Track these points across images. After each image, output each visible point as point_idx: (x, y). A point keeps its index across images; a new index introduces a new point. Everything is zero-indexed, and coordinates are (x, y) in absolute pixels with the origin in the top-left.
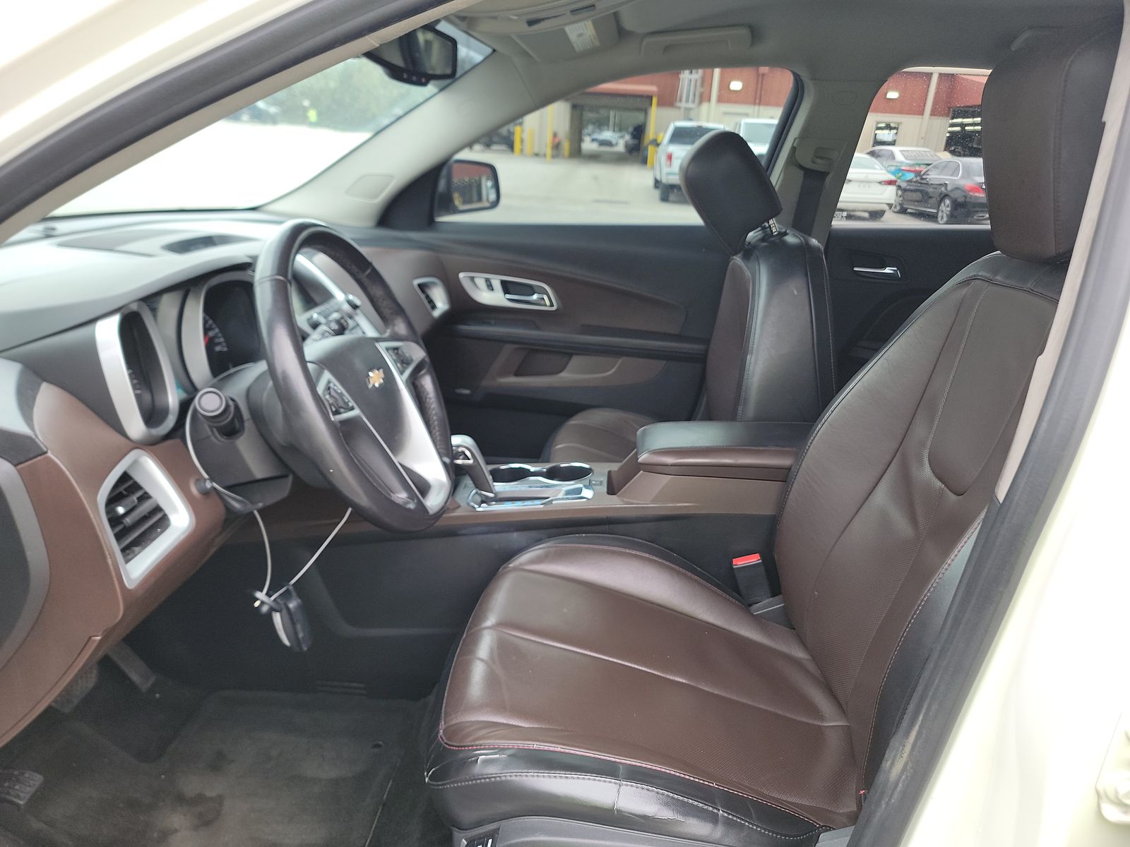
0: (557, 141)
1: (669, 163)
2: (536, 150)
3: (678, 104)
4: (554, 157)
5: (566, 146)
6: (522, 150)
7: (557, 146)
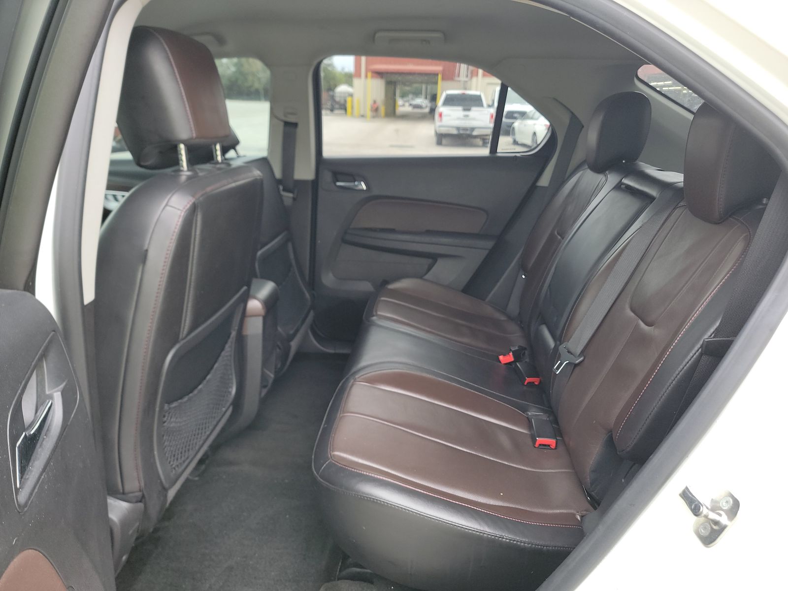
0: (376, 106)
1: (440, 119)
2: (362, 113)
3: (457, 78)
4: (374, 117)
5: (382, 110)
6: (352, 113)
7: (375, 110)
